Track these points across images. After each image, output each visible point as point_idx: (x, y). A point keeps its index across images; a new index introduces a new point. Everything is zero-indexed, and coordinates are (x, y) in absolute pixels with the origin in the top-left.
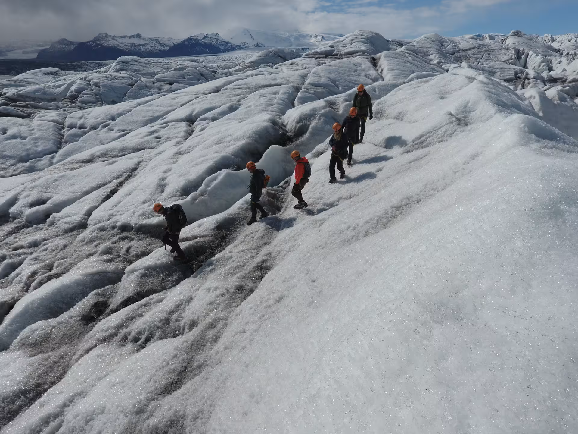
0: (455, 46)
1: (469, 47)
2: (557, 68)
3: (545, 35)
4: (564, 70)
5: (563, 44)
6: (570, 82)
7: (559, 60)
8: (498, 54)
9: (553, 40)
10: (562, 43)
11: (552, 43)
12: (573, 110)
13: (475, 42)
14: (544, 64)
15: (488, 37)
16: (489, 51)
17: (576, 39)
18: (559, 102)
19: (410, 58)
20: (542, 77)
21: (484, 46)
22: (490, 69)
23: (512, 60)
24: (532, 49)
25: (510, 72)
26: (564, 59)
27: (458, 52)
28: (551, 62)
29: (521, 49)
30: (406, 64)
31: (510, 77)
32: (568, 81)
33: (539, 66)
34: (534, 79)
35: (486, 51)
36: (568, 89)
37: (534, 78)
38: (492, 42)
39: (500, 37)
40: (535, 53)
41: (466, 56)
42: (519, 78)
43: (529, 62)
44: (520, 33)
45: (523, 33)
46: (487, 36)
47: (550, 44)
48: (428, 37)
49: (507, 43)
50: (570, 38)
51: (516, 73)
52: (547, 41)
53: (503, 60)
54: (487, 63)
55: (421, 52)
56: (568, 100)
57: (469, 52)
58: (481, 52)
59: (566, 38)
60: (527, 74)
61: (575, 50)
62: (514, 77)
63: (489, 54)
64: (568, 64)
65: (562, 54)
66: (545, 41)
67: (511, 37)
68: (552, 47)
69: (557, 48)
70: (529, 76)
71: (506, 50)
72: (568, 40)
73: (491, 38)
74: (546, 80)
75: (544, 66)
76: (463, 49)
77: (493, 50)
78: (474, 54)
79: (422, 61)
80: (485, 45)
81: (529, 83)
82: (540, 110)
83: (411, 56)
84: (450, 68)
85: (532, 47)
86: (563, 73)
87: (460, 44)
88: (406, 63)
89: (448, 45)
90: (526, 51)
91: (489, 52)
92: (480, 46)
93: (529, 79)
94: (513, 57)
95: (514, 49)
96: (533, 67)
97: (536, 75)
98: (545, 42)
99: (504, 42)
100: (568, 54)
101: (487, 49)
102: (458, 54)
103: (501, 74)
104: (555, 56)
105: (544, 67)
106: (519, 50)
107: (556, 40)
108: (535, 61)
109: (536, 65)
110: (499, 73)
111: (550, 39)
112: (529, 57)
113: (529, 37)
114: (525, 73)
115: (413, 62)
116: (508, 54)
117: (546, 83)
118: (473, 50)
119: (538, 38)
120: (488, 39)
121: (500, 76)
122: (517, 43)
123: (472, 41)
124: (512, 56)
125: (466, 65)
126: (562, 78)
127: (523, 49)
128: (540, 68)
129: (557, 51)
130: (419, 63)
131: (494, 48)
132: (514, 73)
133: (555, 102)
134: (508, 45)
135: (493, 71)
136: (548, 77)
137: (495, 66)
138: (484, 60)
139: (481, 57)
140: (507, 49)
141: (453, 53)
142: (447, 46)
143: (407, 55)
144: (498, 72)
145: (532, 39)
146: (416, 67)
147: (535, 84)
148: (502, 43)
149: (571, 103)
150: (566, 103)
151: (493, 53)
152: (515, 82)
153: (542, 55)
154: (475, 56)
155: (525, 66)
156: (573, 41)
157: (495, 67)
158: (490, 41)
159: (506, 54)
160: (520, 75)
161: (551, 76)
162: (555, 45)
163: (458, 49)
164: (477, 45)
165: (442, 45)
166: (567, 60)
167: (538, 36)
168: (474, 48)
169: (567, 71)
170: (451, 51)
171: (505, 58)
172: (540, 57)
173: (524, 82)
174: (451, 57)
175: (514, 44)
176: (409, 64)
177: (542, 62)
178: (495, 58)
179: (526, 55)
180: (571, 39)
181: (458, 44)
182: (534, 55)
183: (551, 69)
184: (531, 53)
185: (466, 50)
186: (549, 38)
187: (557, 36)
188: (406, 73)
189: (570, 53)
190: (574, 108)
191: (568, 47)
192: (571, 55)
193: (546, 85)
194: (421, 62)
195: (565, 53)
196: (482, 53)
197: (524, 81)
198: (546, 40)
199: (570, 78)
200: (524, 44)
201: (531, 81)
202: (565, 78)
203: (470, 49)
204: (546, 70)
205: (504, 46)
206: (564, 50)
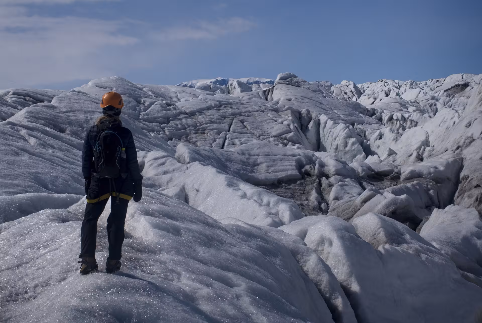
0: (169, 105)
1: (199, 107)
2: (378, 147)
3: (344, 82)
4: (391, 153)
5: (378, 100)
6: (409, 179)
7: (378, 132)
8: (261, 122)
9: (360, 93)
10: (375, 99)
11: (359, 98)
12: (423, 262)
13: (209, 97)
14: (353, 140)
15: (237, 86)
16: (240, 114)
17: (397, 90)
18: (387, 246)
19: (32, 141)
20: (353, 170)
21: (228, 104)
22: (244, 158)
23: (291, 134)
24: (326, 112)
25: (287, 163)
26: (386, 130)
27: (176, 117)
28: (365, 136)
29: (304, 111)
30: (18, 158)
31: (289, 173)
32: (403, 177)
33: (346, 145)
34: (338, 177)
35: (234, 115)
36: (406, 200)
37: (338, 173)
38: (245, 96)
39: (261, 85)
40: (331, 119)
41: (195, 126)
42: (308, 174)
43: (324, 137)
44: (295, 80)
45: (300, 78)
46: (235, 84)
47: (354, 99)
48: (106, 85)
49: (275, 99)
50: (386, 89)
51: (300, 166)
52: (349, 94)
53: (274, 133)
54: (243, 140)
55: (70, 123)
56: (408, 237)
57: (200, 118)
58: (224, 117)
59: (379, 90)
60: (322, 165)
61: (402, 111)
62: (295, 172)
63: (242, 122)
64: (396, 139)
65: (380, 119)
66: (346, 93)
67: (280, 86)
68: (359, 105)
69: (369, 107)
70: (326, 169)
71: (274, 113)
72: (383, 93)
73: (245, 87)
74: (362, 178)
75: (353, 144)
76: (188, 111)
77: (249, 113)
78: (212, 122)
79: (70, 148)
80: (231, 104)
81: (331, 185)
82: (350, 274)
83: (37, 134)
84: (146, 160)
85: (323, 107)
86: (391, 158)
87: (179, 100)
88: (17, 154)
89: (153, 103)
90: (314, 115)
91: (241, 118)
92: (220, 105)
93: (327, 177)
94: (292, 127)
95: (289, 111)
96: (335, 147)
97: (341, 166)
98: (346, 96)
99: (269, 97)
100: (391, 119)
101: (237, 111)
102: (178, 122)
103: (268, 166)
104: (370, 123)
105: (355, 146)
106: (300, 113)
107: (364, 91)
108: (335, 135)
109: (339, 141)
110: (264, 165)
111: (353, 90)
112: (322, 125)
113: (315, 87)
114: (317, 162)
115: (41, 150)
116: (280, 120)
117: (364, 183)
118: (209, 112)
119: (333, 88)
120: (238, 90)
121: (267, 170)
122: (293, 99)
123: (202, 95)
124: (289, 125)
125: (187, 151)
126: (391, 172)
127: (308, 111)
128: (347, 148)
129: (372, 113)
130: (59, 154)
131: (249, 109)
132: (294, 163)
133: (380, 248)
134: (278, 103)
135: (251, 160)
136: (363, 170)
137: (253, 149)
138: (234, 134)
139: (227, 128)
140: (276, 111)
141: (167, 120)
142: (150, 106)
143: (23, 132)
144: (261, 163)
145: (320, 91)
146: (48, 164)
147: (341, 186)
148: (267, 99)
149: (416, 245)
150: (405, 246)
151: (250, 119)
152: (301, 184)
153: (346, 122)
154: (215, 126)
155: (319, 147)
156: (393, 94)
157: (253, 152)
158: (243, 94)
159: (276, 121)
160: (307, 167)
161: (369, 168)
162: (365, 101)
163: (174, 112)
164: (213, 103)
165: (139, 102)
166: (392, 131)
167: (332, 85)
168: (209, 108)
169: (396, 154)
170: (160, 114)
171: (276, 129)
172: (341, 126)
173: (320, 184)
174: (163, 129)
175: (290, 100)
176: (25, 158)
177: (349, 136)
178: (256, 128)
179: (315, 122)
180: (390, 91)
181: (175, 99)
182: (330, 123)
183: (368, 152)
184: (323, 118)
185: (192, 114)
186: (352, 87)
187: (366, 85)
188: (16, 182)
189: (395, 117)
190: (424, 257)
191: (388, 105)
192: (397, 120)
193: (364, 189)
194: (67, 150)
195: (385, 118)
196: (228, 120)
197: (320, 181)
198: (347, 91)
199: (406, 171)
200: (307, 100)
201: (332, 179)
202: (396, 170)
203: (201, 111)
204: (359, 152)
205: (269, 105)
206: (383, 112)
